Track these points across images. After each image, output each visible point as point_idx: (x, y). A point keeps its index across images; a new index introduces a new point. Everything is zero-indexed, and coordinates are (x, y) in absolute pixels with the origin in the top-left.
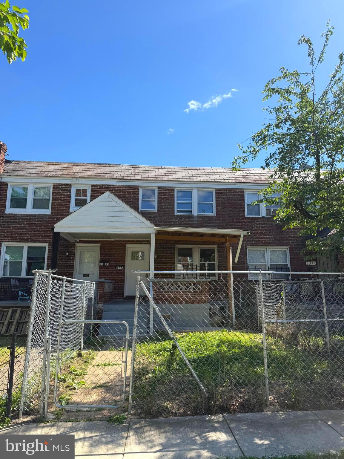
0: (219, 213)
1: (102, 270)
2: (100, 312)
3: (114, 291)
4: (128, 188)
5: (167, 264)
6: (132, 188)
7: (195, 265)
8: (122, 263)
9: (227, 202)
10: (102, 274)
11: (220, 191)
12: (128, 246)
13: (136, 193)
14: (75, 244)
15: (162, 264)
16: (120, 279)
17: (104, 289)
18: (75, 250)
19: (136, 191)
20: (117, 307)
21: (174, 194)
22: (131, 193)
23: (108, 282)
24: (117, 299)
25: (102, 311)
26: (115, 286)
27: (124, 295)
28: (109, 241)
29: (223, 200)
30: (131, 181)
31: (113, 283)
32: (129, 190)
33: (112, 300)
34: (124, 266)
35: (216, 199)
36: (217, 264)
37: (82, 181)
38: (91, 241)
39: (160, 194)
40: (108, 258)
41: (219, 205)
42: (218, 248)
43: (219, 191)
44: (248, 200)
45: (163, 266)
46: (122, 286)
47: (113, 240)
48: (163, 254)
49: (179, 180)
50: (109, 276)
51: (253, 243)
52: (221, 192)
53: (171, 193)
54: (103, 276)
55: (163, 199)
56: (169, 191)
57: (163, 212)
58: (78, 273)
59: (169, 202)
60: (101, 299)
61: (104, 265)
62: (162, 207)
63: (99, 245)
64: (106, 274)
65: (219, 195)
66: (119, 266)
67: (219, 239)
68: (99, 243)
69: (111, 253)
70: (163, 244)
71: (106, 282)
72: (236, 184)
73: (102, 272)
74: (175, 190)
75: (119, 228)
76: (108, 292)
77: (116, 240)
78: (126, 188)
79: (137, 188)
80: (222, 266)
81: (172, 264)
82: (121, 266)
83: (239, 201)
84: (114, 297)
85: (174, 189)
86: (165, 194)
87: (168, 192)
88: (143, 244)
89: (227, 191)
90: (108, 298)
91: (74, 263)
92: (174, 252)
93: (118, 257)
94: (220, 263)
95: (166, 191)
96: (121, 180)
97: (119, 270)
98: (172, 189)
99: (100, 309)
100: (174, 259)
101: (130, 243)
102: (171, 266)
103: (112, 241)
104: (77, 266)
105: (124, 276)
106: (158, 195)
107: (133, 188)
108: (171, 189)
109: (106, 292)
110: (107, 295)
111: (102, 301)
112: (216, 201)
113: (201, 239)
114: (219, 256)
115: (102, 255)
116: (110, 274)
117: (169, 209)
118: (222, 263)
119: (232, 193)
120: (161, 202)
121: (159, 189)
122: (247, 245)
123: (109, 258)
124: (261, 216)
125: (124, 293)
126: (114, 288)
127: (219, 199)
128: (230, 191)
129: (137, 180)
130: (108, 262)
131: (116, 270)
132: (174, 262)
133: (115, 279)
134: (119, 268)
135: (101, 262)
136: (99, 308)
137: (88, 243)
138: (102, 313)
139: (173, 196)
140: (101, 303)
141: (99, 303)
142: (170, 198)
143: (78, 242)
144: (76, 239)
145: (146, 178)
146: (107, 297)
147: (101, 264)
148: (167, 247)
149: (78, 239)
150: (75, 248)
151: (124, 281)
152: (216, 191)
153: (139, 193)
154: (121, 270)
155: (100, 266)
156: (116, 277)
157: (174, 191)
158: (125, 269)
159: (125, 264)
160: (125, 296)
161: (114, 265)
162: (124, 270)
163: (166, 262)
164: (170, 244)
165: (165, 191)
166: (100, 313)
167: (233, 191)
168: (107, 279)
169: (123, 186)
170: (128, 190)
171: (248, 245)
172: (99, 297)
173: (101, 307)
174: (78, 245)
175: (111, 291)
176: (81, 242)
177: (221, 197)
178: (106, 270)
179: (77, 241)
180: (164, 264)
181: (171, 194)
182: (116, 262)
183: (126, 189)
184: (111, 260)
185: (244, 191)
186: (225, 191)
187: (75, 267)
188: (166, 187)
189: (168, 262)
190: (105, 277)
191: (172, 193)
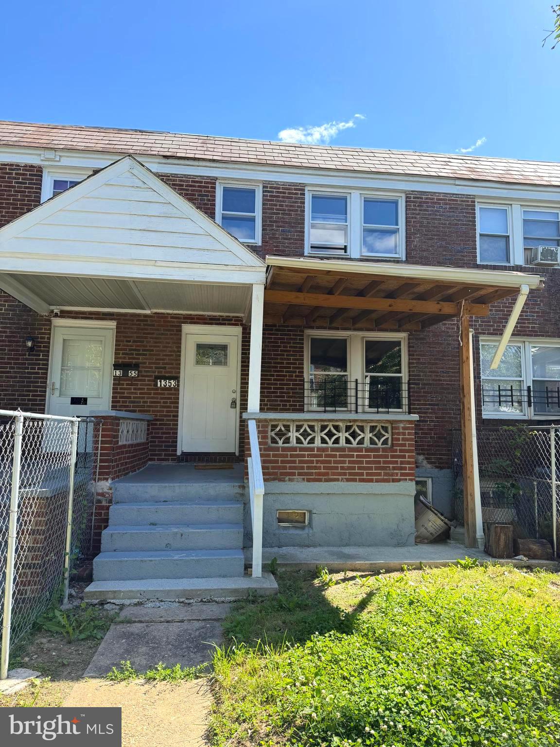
0: (413, 253)
1: (121, 389)
2: (104, 503)
3: (151, 442)
4: (187, 181)
5: (285, 376)
6: (197, 182)
7: (353, 379)
8: (171, 372)
9: (435, 227)
10: (120, 397)
11: (418, 198)
12: (187, 329)
13: (207, 196)
14: (50, 321)
15: (273, 376)
16: (167, 412)
17: (117, 437)
18: (50, 334)
19: (209, 192)
20: (152, 489)
21: (304, 203)
22: (194, 195)
23: (133, 419)
24: (158, 460)
25: (110, 501)
26: (153, 429)
27: (176, 451)
28: (139, 315)
29: (425, 221)
30: (196, 163)
31: (148, 421)
32: (191, 186)
33: (145, 463)
34: (177, 378)
35: (406, 218)
36: (407, 379)
37: (68, 160)
38: (91, 313)
39: (269, 200)
40: (134, 358)
41: (415, 234)
42: (409, 339)
43: (414, 198)
44: (484, 224)
45: (275, 380)
46: (171, 429)
47: (148, 312)
48: (274, 351)
49: (317, 166)
50: (138, 402)
51: (494, 330)
52: (420, 203)
53: (296, 198)
54: (123, 402)
55: (274, 214)
56: (292, 194)
57: (277, 246)
58: (57, 393)
59: (290, 223)
60: (107, 467)
61: (125, 374)
62: (273, 234)
63: (113, 324)
64: (130, 397)
65: (415, 210)
66: (165, 378)
67: (439, 306)
68: (111, 319)
69: (144, 346)
70: (275, 326)
71: (124, 418)
72: (458, 182)
73: (119, 393)
74: (306, 192)
75: (159, 264)
76: (131, 446)
77: (156, 313)
78: (181, 181)
79: (211, 183)
80: (418, 384)
81: (296, 376)
82: (170, 378)
83: (464, 225)
84: (152, 455)
85: (304, 190)
86: (281, 201)
87: (288, 197)
88: (225, 324)
89: (433, 199)
90: (132, 462)
91: (47, 369)
92: (303, 348)
93: (161, 357)
94: (413, 376)
95: (284, 193)
96: (170, 161)
97: (165, 389)
98: (300, 190)
99: (102, 495)
100: (303, 364)
101: (191, 323)
102: (296, 380)
103: (146, 316)
104: (55, 376)
105: (178, 403)
106: (263, 204)
107: (201, 182)
108: (295, 189)
109: (124, 446)
110: (127, 452)
111: (108, 474)
112: (407, 222)
113: (390, 306)
114: (412, 359)
115: (121, 350)
116: (143, 398)
117: (289, 239)
118: (419, 376)
119: (446, 204)
120: (271, 221)
121: (267, 187)
122: (480, 333)
123: (139, 359)
124: (512, 264)
125: (176, 446)
126: (152, 433)
127: (415, 218)
128: (441, 200)
129: (210, 160)
130: (136, 367)
131: (157, 389)
132: (303, 372)
133: (153, 411)
134: (163, 382)
135: (116, 366)
136: (98, 494)
137: (83, 318)
138: (108, 508)
139: (300, 207)
140: (107, 479)
141: (99, 479)
142: (292, 211)
143: (56, 315)
144: (52, 308)
145: (233, 159)
146: (128, 458)
147: (118, 373)
148: (286, 335)
149: (58, 307)
150: (50, 329)
151: (177, 416)
152: (407, 197)
153: (215, 196)
154: (170, 389)
155: (116, 378)
156: (156, 407)
157: (304, 194)
158: (178, 386)
159: (179, 373)
160: (179, 453)
161: (151, 376)
162: (177, 389)
163: (282, 371)
164: (292, 326)
165: (281, 192)
166: (102, 508)
167: (449, 200)
168: (134, 411)
169: (176, 175)
170: (187, 186)
171: (484, 334)
172: (101, 461)
173: (106, 490)
174: (57, 322)
175: (143, 440)
176: (64, 314)
177: (418, 214)
178: (130, 389)
179: (55, 311)
180: (277, 376)
181: (296, 202)
182: (156, 368)
183: (182, 185)
184: (145, 363)
185: (474, 202)
186: (430, 199)
187: (51, 378)
188: (284, 184)
189: (287, 372)
190: (127, 406)
191: (299, 198)
